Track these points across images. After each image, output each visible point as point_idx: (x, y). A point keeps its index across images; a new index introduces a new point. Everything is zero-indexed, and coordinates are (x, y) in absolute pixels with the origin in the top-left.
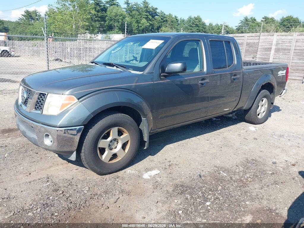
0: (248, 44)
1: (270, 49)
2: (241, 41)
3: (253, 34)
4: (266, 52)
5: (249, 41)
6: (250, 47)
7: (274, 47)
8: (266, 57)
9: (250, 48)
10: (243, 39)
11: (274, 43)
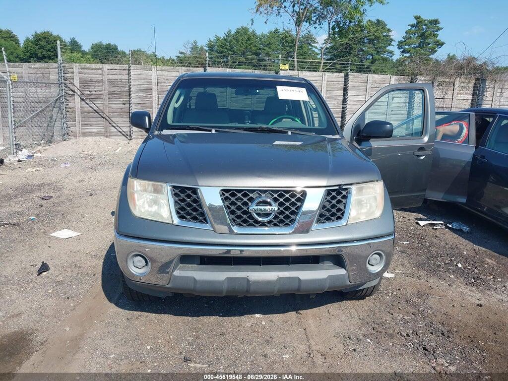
0: (112, 82)
1: (150, 90)
2: (98, 76)
3: (117, 66)
4: (144, 95)
5: (111, 77)
6: (114, 87)
7: (155, 88)
8: (147, 102)
9: (116, 88)
10: (101, 73)
11: (154, 81)
